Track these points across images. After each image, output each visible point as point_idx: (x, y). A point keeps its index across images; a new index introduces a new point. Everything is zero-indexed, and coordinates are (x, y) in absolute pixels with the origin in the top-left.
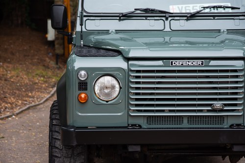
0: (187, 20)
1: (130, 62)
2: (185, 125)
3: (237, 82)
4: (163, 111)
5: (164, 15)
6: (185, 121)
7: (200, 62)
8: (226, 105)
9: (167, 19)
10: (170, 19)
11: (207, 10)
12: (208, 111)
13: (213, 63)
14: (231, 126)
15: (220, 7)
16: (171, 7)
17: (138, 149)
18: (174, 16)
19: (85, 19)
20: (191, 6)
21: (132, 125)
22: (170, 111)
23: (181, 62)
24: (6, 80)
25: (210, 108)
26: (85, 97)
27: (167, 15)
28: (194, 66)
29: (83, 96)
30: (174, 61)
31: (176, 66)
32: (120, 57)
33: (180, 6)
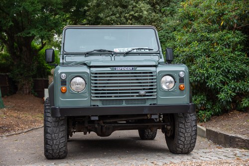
0: (124, 56)
1: (92, 69)
2: (124, 105)
3: (152, 79)
4: (111, 97)
5: (111, 53)
6: (124, 102)
7: (131, 68)
8: (147, 92)
9: (113, 55)
10: (114, 55)
11: (135, 51)
12: (137, 96)
13: (138, 69)
14: (151, 104)
15: (142, 49)
16: (115, 49)
17: (97, 118)
18: (116, 54)
19: (65, 56)
20: (126, 49)
21: (93, 106)
22: (115, 96)
23: (121, 68)
24: (19, 118)
25: (138, 94)
26: (65, 89)
27: (113, 53)
28: (128, 70)
29: (64, 88)
30: (116, 68)
31: (118, 70)
32: (85, 66)
33: (120, 49)
